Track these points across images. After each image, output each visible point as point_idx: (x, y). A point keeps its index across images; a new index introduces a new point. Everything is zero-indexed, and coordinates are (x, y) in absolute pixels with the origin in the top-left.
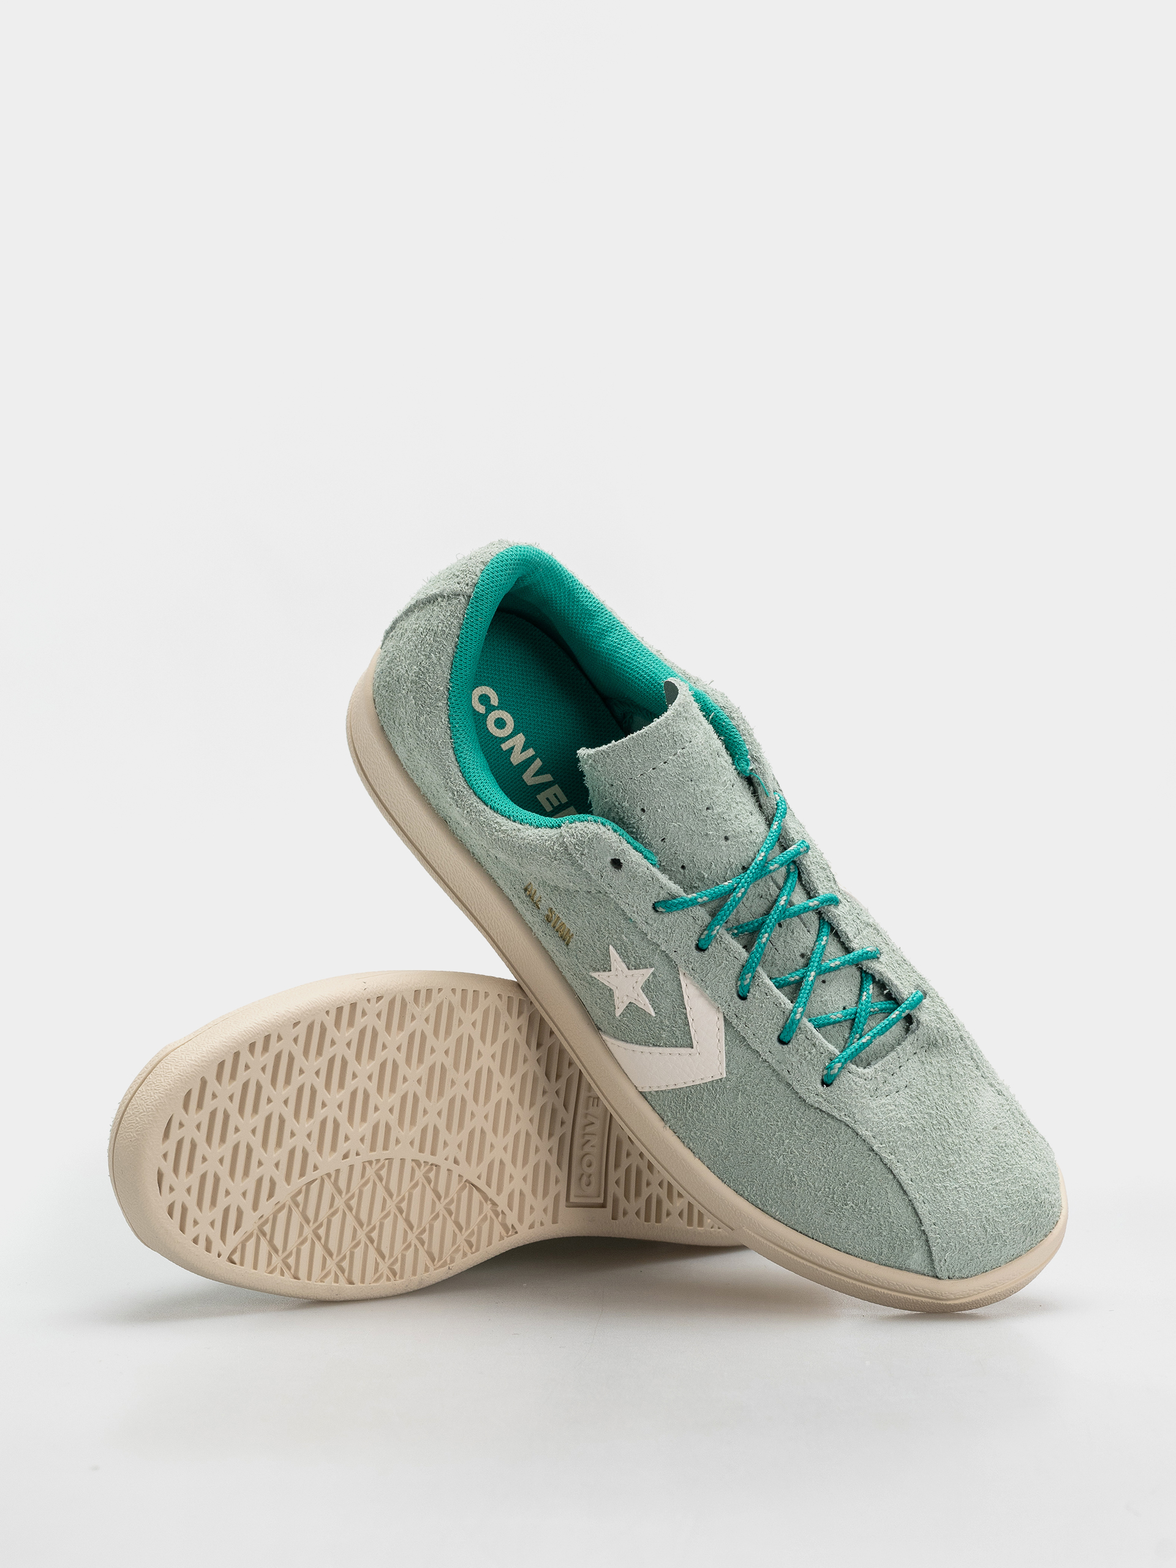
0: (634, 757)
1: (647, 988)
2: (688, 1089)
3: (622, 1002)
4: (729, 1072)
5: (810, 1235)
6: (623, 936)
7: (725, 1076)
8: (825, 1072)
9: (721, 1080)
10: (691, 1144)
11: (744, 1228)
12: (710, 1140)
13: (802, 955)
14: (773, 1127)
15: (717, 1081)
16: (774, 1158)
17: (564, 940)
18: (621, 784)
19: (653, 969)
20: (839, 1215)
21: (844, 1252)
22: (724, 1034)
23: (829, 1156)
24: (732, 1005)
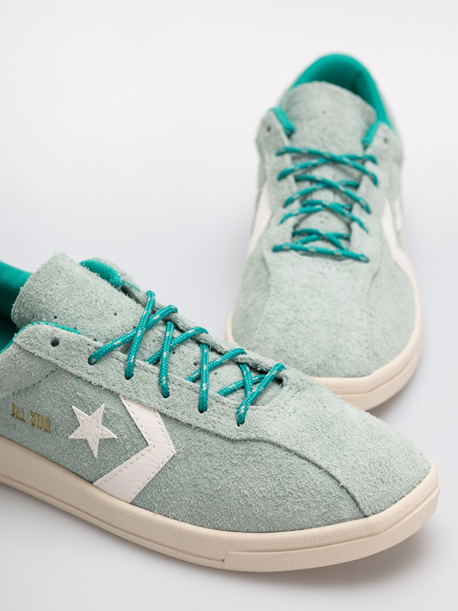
0: (36, 289)
1: (106, 422)
2: (157, 477)
3: (95, 443)
4: (177, 448)
5: (272, 530)
6: (78, 393)
7: (175, 452)
8: (237, 416)
9: (174, 456)
10: (173, 514)
11: (229, 552)
12: (183, 502)
13: (195, 364)
14: (218, 468)
15: (172, 458)
16: (227, 488)
17: (47, 431)
18: (36, 310)
19: (104, 404)
20: (284, 502)
21: (298, 530)
22: (164, 425)
23: (261, 467)
24: (161, 403)
